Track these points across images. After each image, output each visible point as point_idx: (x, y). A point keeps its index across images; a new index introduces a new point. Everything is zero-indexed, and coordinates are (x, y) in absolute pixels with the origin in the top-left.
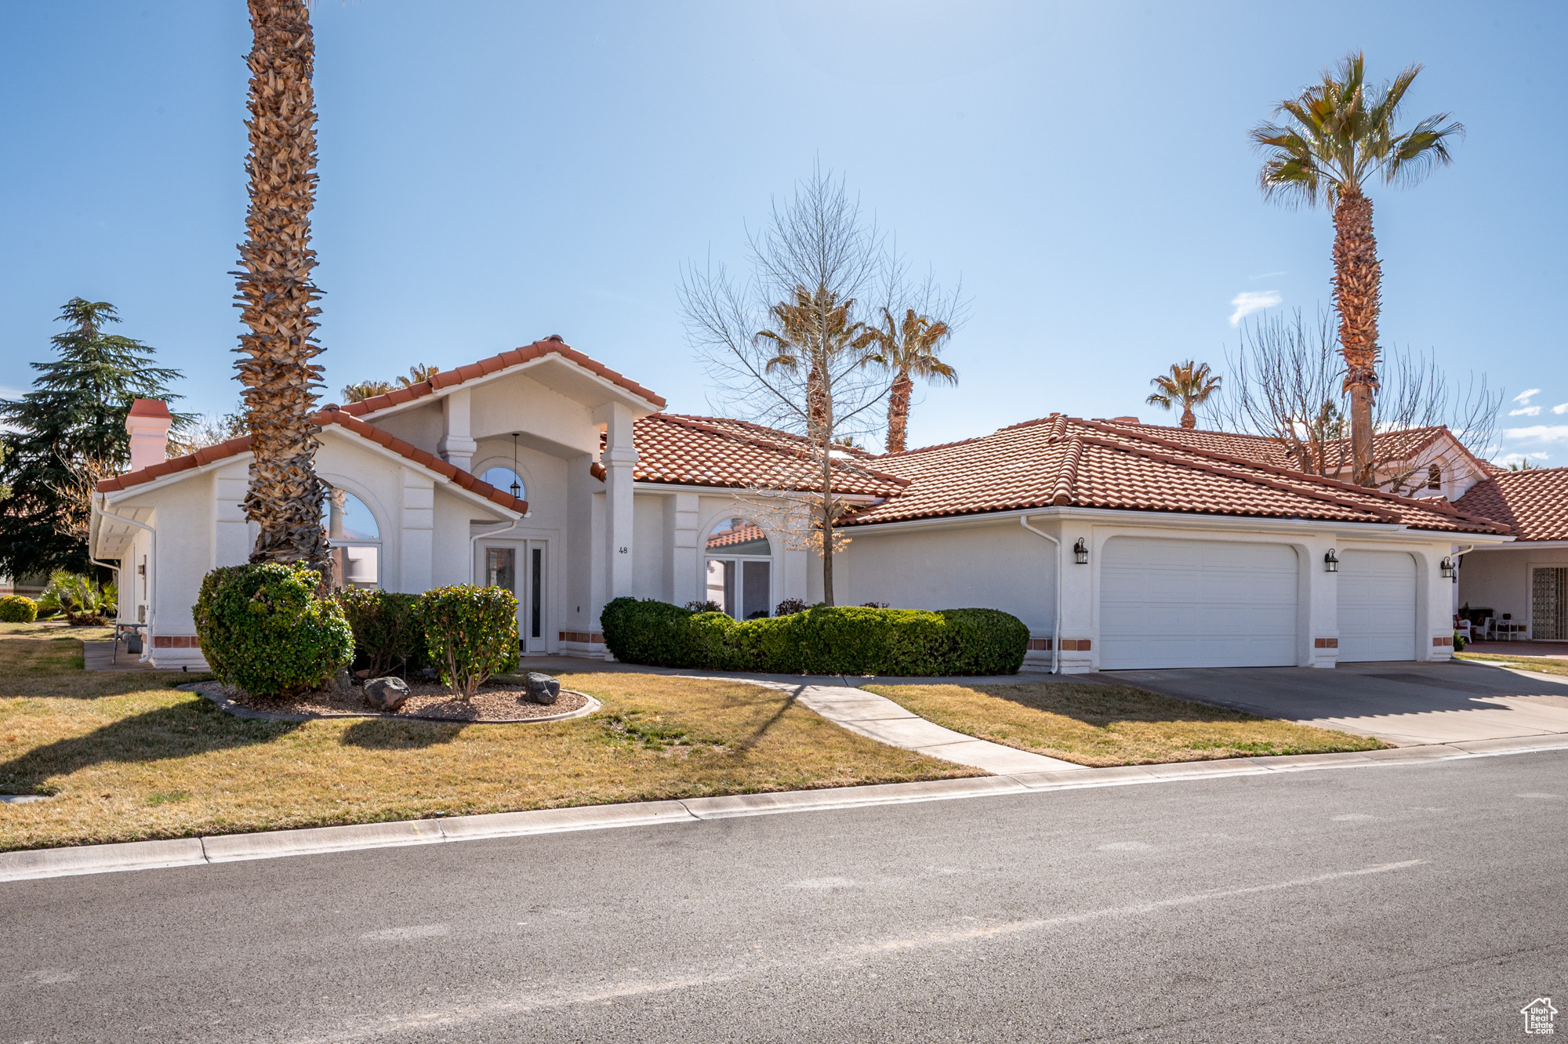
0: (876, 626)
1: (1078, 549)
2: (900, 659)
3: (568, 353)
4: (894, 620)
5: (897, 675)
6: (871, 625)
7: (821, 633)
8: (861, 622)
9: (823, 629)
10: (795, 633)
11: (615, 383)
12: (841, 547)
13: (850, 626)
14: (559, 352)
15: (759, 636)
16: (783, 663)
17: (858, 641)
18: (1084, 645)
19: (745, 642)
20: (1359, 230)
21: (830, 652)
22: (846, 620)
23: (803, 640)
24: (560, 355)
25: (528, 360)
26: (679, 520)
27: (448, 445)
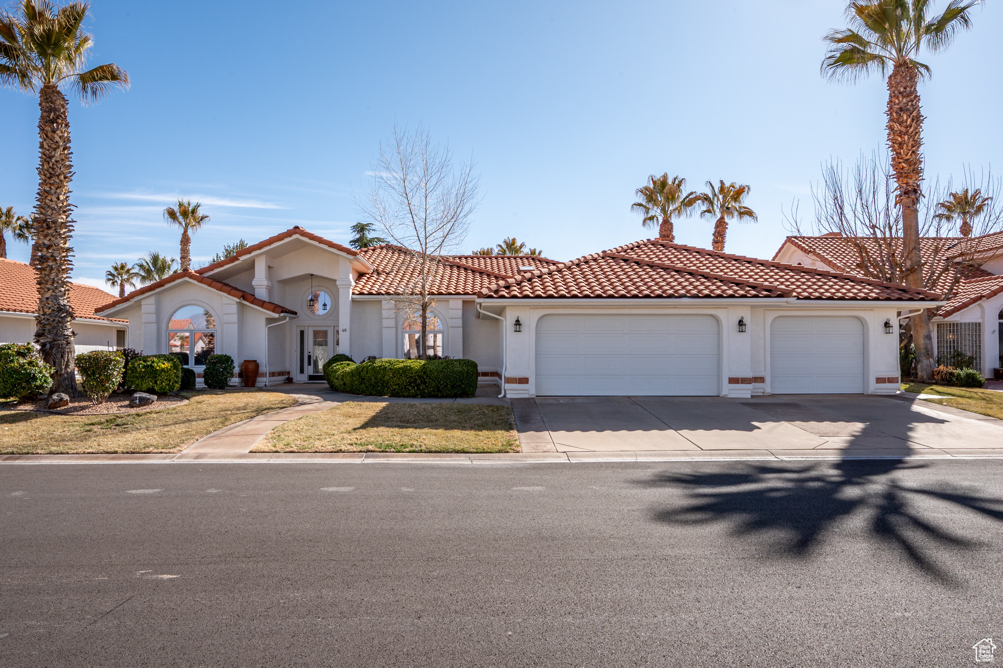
0: (382, 369)
1: (518, 323)
3: (304, 234)
14: (299, 234)
18: (524, 381)
20: (902, 89)
25: (283, 239)
26: (385, 314)
27: (254, 283)
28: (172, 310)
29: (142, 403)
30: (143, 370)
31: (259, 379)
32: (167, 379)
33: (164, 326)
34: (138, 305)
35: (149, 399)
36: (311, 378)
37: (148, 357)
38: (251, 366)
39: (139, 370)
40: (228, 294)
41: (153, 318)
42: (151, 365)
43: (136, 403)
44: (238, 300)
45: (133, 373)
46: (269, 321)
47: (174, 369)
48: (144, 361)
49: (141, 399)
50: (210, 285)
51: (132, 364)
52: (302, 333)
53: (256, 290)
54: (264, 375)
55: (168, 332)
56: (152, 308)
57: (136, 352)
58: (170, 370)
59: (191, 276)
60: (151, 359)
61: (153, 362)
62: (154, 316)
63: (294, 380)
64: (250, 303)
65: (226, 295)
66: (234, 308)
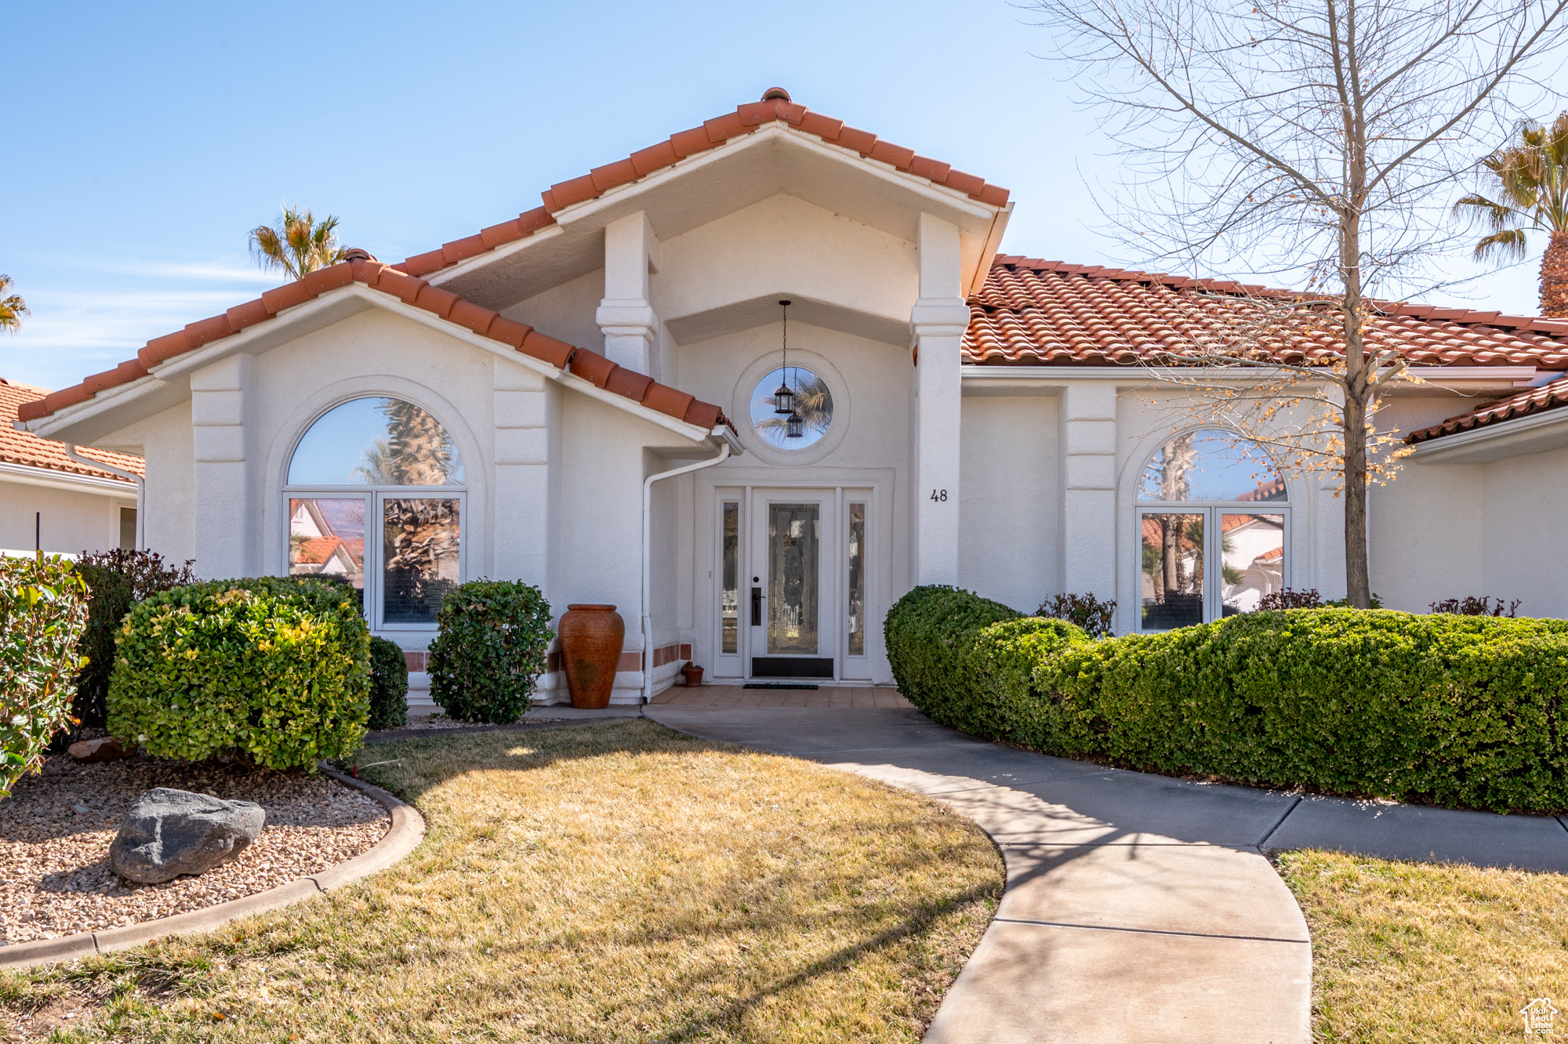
0: (1392, 665)
2: (1468, 763)
3: (802, 121)
4: (1454, 648)
5: (1464, 806)
6: (1375, 662)
7: (1236, 678)
8: (1350, 651)
9: (1241, 667)
10: (1173, 677)
11: (899, 168)
12: (1390, 467)
13: (1315, 663)
14: (782, 119)
15: (1099, 678)
16: (1150, 747)
17: (1333, 704)
19: (1067, 691)
21: (1260, 730)
22: (1309, 644)
23: (1189, 695)
24: (785, 126)
25: (722, 142)
26: (1077, 436)
27: (603, 315)
28: (304, 414)
29: (185, 855)
30: (192, 655)
31: (622, 677)
32: (307, 704)
33: (272, 475)
34: (178, 394)
35: (221, 832)
36: (760, 667)
37: (215, 587)
38: (598, 630)
39: (169, 655)
40: (520, 348)
41: (233, 441)
42: (230, 628)
43: (146, 859)
44: (554, 373)
45: (139, 667)
46: (657, 458)
47: (343, 650)
48: (194, 610)
49: (179, 833)
50: (448, 315)
51: (140, 621)
52: (731, 513)
53: (608, 341)
54: (637, 662)
55: (287, 496)
56: (231, 405)
57: (167, 569)
58: (324, 654)
59: (379, 280)
60: (230, 596)
61: (241, 614)
62: (237, 433)
63: (707, 677)
64: (598, 384)
65: (507, 350)
66: (536, 405)
